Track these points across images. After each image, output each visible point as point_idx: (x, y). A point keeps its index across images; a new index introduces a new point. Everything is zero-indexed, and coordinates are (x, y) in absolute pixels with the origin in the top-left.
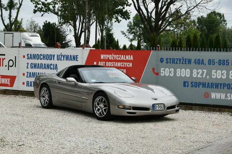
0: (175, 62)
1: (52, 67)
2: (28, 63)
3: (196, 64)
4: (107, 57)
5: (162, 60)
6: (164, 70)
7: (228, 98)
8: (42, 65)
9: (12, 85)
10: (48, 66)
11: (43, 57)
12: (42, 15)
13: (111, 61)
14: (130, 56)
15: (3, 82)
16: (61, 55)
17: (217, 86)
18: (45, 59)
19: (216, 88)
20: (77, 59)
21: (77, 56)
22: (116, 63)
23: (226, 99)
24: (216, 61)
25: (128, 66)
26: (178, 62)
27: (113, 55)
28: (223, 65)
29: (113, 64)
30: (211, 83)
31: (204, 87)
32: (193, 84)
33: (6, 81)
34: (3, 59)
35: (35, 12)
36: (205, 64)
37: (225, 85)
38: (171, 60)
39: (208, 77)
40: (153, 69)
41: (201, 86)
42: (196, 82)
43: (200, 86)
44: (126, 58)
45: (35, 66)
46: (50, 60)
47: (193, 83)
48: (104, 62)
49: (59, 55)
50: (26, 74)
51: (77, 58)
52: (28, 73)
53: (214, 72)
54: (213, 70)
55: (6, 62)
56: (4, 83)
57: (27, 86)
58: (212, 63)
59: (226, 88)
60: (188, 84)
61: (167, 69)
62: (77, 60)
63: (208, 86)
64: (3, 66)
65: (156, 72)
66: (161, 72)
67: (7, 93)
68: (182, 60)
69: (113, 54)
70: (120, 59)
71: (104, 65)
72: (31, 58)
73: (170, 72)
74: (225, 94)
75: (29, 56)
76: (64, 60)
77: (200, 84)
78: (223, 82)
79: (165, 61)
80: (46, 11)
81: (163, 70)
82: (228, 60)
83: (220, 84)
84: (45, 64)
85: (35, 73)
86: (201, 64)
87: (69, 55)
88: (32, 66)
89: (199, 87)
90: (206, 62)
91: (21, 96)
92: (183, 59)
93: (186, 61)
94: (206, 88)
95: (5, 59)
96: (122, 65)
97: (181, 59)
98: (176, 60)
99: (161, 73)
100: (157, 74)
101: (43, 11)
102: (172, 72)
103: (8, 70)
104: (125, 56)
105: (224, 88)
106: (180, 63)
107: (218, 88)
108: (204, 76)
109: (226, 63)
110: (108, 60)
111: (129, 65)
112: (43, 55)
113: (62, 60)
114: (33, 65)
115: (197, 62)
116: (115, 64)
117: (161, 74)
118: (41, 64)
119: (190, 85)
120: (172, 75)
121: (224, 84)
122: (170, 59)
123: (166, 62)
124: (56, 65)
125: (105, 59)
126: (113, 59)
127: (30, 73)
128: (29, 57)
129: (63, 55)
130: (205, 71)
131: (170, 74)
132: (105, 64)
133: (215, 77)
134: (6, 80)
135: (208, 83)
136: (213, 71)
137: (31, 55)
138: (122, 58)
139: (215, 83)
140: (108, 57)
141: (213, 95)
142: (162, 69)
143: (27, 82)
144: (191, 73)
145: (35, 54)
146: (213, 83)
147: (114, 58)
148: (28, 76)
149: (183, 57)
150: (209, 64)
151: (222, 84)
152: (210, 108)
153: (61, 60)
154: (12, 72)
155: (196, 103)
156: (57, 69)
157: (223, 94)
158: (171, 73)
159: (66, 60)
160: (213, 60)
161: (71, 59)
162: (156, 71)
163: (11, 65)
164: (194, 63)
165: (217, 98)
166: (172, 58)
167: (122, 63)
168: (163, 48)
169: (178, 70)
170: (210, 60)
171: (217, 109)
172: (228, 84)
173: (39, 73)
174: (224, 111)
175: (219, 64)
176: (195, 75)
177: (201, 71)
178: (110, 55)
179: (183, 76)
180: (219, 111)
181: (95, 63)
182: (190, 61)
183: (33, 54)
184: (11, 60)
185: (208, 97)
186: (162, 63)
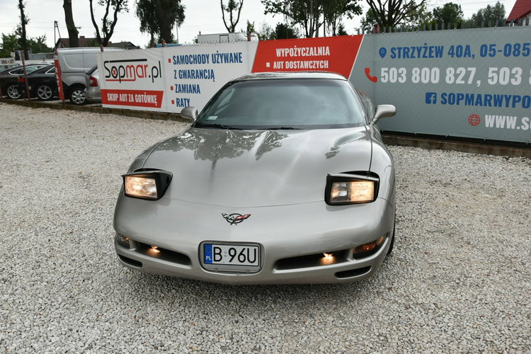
0: (410, 54)
1: (207, 74)
2: (175, 71)
3: (452, 56)
5: (383, 53)
6: (388, 72)
8: (193, 72)
10: (201, 74)
11: (194, 59)
13: (293, 59)
14: (324, 48)
16: (218, 55)
17: (498, 101)
18: (196, 63)
19: (495, 105)
20: (240, 60)
21: (240, 54)
22: (302, 62)
23: (518, 128)
24: (499, 47)
25: (322, 67)
26: (416, 54)
27: (296, 49)
28: (514, 55)
29: (297, 64)
30: (486, 96)
31: (469, 104)
32: (447, 98)
33: (151, 99)
34: (146, 66)
36: (473, 56)
37: (516, 99)
38: (402, 51)
39: (479, 82)
40: (367, 71)
41: (462, 102)
42: (454, 95)
43: (460, 101)
44: (317, 53)
45: (184, 74)
46: (203, 63)
47: (446, 95)
48: (282, 62)
49: (215, 55)
50: (175, 88)
51: (240, 57)
52: (176, 85)
53: (493, 72)
55: (149, 71)
56: (150, 102)
57: (177, 106)
58: (488, 52)
59: (519, 105)
60: (435, 97)
61: (393, 69)
62: (241, 62)
63: (479, 102)
64: (146, 77)
65: (372, 77)
66: (382, 75)
67: (154, 117)
68: (423, 50)
69: (295, 46)
70: (307, 55)
71: (282, 68)
72: (178, 62)
73: (399, 75)
74: (515, 118)
75: (176, 59)
76: (222, 62)
77: (460, 97)
78: (513, 94)
79: (389, 53)
80: (276, 12)
81: (385, 72)
82: (529, 44)
83: (506, 96)
84: (197, 71)
85: (185, 85)
86: (465, 56)
87: (228, 54)
88: (181, 75)
89: (458, 103)
90: (475, 50)
92: (426, 48)
93: (431, 52)
94: (473, 105)
96: (312, 65)
97: (421, 48)
98: (411, 50)
99: (382, 77)
100: (375, 79)
102: (404, 75)
103: (153, 82)
104: (315, 48)
105: (514, 106)
106: (419, 57)
107: (500, 106)
108: (470, 82)
109: (522, 52)
110: (289, 58)
111: (323, 64)
112: (194, 55)
114: (182, 73)
115: (455, 52)
116: (300, 64)
117: (382, 79)
118: (192, 70)
119: (439, 99)
120: (403, 80)
121: (515, 97)
122: (400, 49)
123: (392, 56)
124: (212, 70)
125: (283, 56)
126: (296, 55)
127: (180, 85)
128: (176, 61)
129: (220, 54)
130: (473, 70)
131: (400, 79)
132: (284, 64)
133: (495, 82)
135: (479, 96)
136: (491, 69)
137: (178, 57)
138: (311, 53)
139: (495, 96)
140: (288, 52)
141: (489, 121)
142: (383, 69)
143: (177, 99)
144: (443, 75)
145: (183, 56)
146: (491, 96)
147: (297, 53)
148: (178, 90)
149: (425, 44)
150: (482, 55)
151: (510, 96)
152: (482, 146)
153: (218, 62)
154: (156, 86)
155: (450, 135)
156: (214, 78)
157: (512, 117)
159: (225, 62)
160: (491, 46)
161: (231, 60)
162: (372, 75)
163: (156, 75)
164: (449, 54)
165: (498, 126)
166: (403, 47)
167: (311, 62)
168: (385, 28)
169: (416, 70)
170: (485, 46)
171: (497, 148)
172: (525, 97)
173: (190, 85)
174: (513, 155)
175: (505, 55)
176: (450, 79)
177: (463, 70)
178: (292, 49)
179: (425, 81)
180: (502, 153)
181: (268, 65)
182: (439, 52)
183: (181, 56)
184: (155, 67)
185: (476, 124)
186: (383, 58)
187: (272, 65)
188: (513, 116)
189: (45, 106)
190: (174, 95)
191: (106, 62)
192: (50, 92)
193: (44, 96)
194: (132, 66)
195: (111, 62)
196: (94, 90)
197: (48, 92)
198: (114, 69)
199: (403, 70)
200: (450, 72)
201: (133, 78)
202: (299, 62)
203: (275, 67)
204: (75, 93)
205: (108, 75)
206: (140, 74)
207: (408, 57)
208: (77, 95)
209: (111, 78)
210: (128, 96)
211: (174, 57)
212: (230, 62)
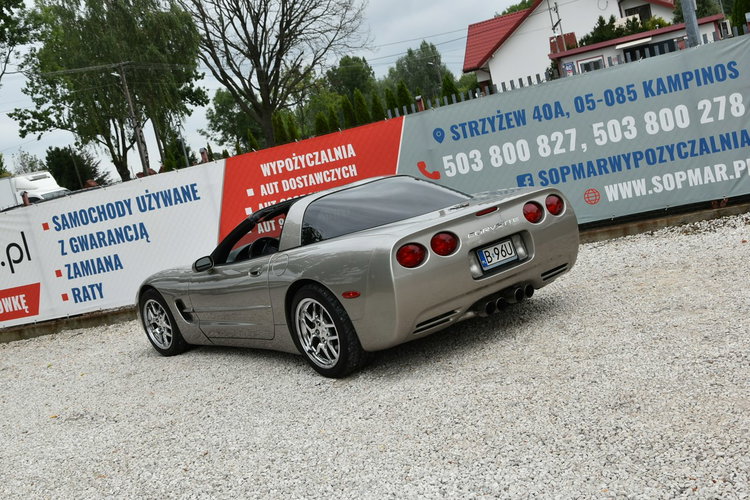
0: (480, 129)
1: (131, 233)
2: (62, 242)
3: (540, 120)
4: (280, 167)
5: (439, 136)
6: (454, 161)
7: (655, 189)
8: (101, 236)
9: (34, 310)
10: (119, 236)
11: (100, 213)
12: (39, 138)
13: (295, 174)
14: (343, 147)
15: (8, 308)
16: (149, 196)
17: (616, 164)
18: (106, 219)
19: (614, 171)
20: (195, 196)
21: (193, 186)
22: (311, 176)
23: (650, 192)
24: (598, 95)
25: (346, 176)
26: (488, 127)
27: (296, 158)
28: (619, 102)
29: (302, 181)
30: (598, 161)
31: (580, 178)
32: (547, 176)
33: (17, 303)
35: (23, 134)
36: (568, 114)
37: (638, 156)
38: (467, 128)
39: (584, 146)
40: (421, 166)
41: (569, 177)
42: (555, 170)
43: (566, 177)
44: (334, 156)
45: (83, 243)
46: (120, 216)
47: (545, 173)
48: (276, 183)
49: (142, 197)
50: (65, 272)
51: (194, 192)
52: (68, 266)
53: (599, 129)
54: (594, 125)
56: (11, 310)
57: (76, 302)
58: (586, 105)
59: (643, 163)
60: (531, 179)
61: (460, 155)
62: (196, 198)
63: (591, 171)
65: (431, 172)
66: (446, 167)
67: (26, 333)
68: (497, 120)
69: (294, 154)
70: (318, 163)
71: (277, 191)
72: (65, 225)
73: (471, 161)
74: (643, 180)
75: (60, 221)
76: (159, 207)
78: (631, 151)
79: (448, 135)
81: (448, 161)
82: (633, 86)
83: (623, 155)
84: (109, 232)
85: (87, 262)
86: (557, 116)
87: (169, 191)
88: (76, 246)
89: (564, 180)
90: (568, 106)
91: (70, 333)
92: (501, 117)
93: (509, 121)
94: (584, 177)
96: (330, 175)
97: (493, 118)
98: (480, 124)
99: (447, 170)
100: (436, 175)
101: (40, 129)
102: (478, 160)
103: (13, 272)
104: (329, 151)
105: (637, 166)
106: (494, 130)
107: (620, 169)
108: (572, 148)
109: (627, 96)
110: (286, 175)
111: (348, 172)
112: (98, 207)
113: (154, 208)
114: (78, 243)
115: (542, 113)
116: (308, 179)
117: (448, 173)
118: (98, 234)
119: (537, 180)
120: (479, 167)
121: (635, 154)
122: (463, 125)
123: (454, 138)
124: (142, 225)
125: (275, 173)
126: (297, 168)
127: (75, 265)
128: (61, 224)
129: (153, 194)
130: (572, 132)
131: (474, 166)
132: (280, 186)
133: (605, 141)
134: (15, 300)
135: (590, 164)
136: (596, 126)
137: (63, 216)
138: (324, 159)
139: (610, 158)
140: (283, 166)
141: (611, 193)
142: (445, 159)
143: (73, 290)
144: (534, 148)
146: (604, 160)
147: (300, 164)
148: (72, 274)
149: (499, 112)
150: (579, 111)
151: (629, 155)
152: (613, 228)
153: (151, 209)
154: (24, 276)
156: (147, 237)
157: (638, 181)
158: (474, 163)
159: (166, 205)
160: (587, 96)
161: (178, 199)
163: (17, 258)
164: (534, 118)
165: (624, 197)
166: (466, 121)
167: (326, 172)
168: (429, 102)
169: (494, 150)
170: (579, 98)
171: (633, 226)
172: (647, 152)
173: (99, 260)
174: (655, 227)
175: (608, 104)
176: (544, 150)
177: (559, 135)
178: (288, 159)
179: (511, 161)
180: (642, 230)
181: (250, 192)
182: (521, 118)
183: (70, 214)
184: (12, 245)
185: (596, 201)
186: (441, 142)
187: (257, 191)
188: (640, 179)
190: (67, 285)
199: (476, 153)
200: (542, 141)
202: (305, 177)
203: (263, 192)
207: (478, 134)
212: (176, 203)
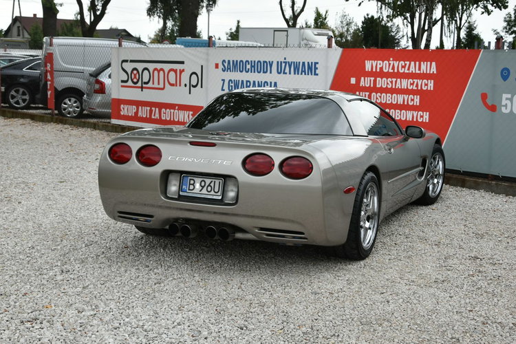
2: (223, 80)
4: (379, 66)
5: (505, 74)
6: (511, 100)
11: (252, 66)
13: (388, 75)
14: (429, 63)
15: (181, 118)
16: (285, 63)
18: (254, 72)
20: (315, 72)
21: (316, 63)
22: (399, 80)
25: (424, 88)
27: (392, 62)
29: (392, 82)
33: (186, 116)
34: (182, 71)
40: (484, 96)
44: (420, 69)
45: (236, 86)
46: (264, 72)
48: (372, 79)
49: (281, 62)
51: (316, 68)
55: (185, 78)
62: (316, 74)
64: (180, 85)
65: (490, 104)
66: (503, 103)
69: (391, 59)
70: (406, 71)
71: (372, 86)
72: (229, 69)
75: (226, 65)
76: (290, 73)
79: (513, 76)
81: (507, 99)
87: (299, 63)
88: (232, 86)
95: (183, 70)
96: (412, 84)
99: (503, 106)
100: (493, 108)
103: (190, 93)
104: (417, 63)
110: (382, 74)
111: (426, 85)
112: (251, 61)
113: (286, 73)
114: (233, 84)
116: (396, 82)
117: (503, 110)
118: (247, 81)
124: (275, 84)
125: (374, 70)
126: (391, 71)
128: (226, 67)
129: (289, 62)
132: (375, 81)
134: (186, 113)
137: (229, 61)
138: (412, 69)
140: (381, 66)
142: (505, 96)
145: (237, 61)
147: (393, 68)
153: (285, 73)
154: (196, 98)
159: (295, 74)
161: (303, 71)
162: (489, 101)
163: (194, 84)
167: (411, 80)
178: (386, 62)
181: (353, 81)
183: (233, 61)
184: (194, 73)
186: (505, 81)
187: (358, 81)
189: (24, 116)
191: (123, 61)
192: (27, 97)
193: (17, 103)
194: (162, 69)
195: (132, 61)
196: (99, 98)
197: (24, 97)
198: (135, 72)
201: (161, 86)
202: (394, 80)
203: (362, 84)
204: (67, 101)
205: (126, 79)
206: (173, 81)
208: (70, 105)
209: (130, 83)
210: (151, 111)
211: (224, 61)
212: (301, 74)
